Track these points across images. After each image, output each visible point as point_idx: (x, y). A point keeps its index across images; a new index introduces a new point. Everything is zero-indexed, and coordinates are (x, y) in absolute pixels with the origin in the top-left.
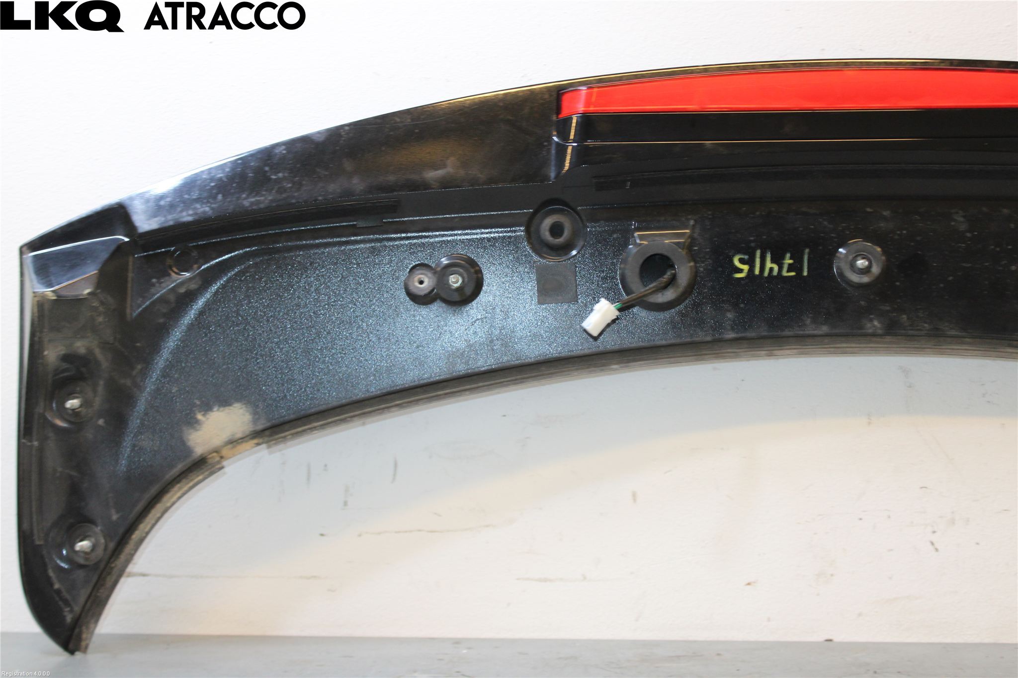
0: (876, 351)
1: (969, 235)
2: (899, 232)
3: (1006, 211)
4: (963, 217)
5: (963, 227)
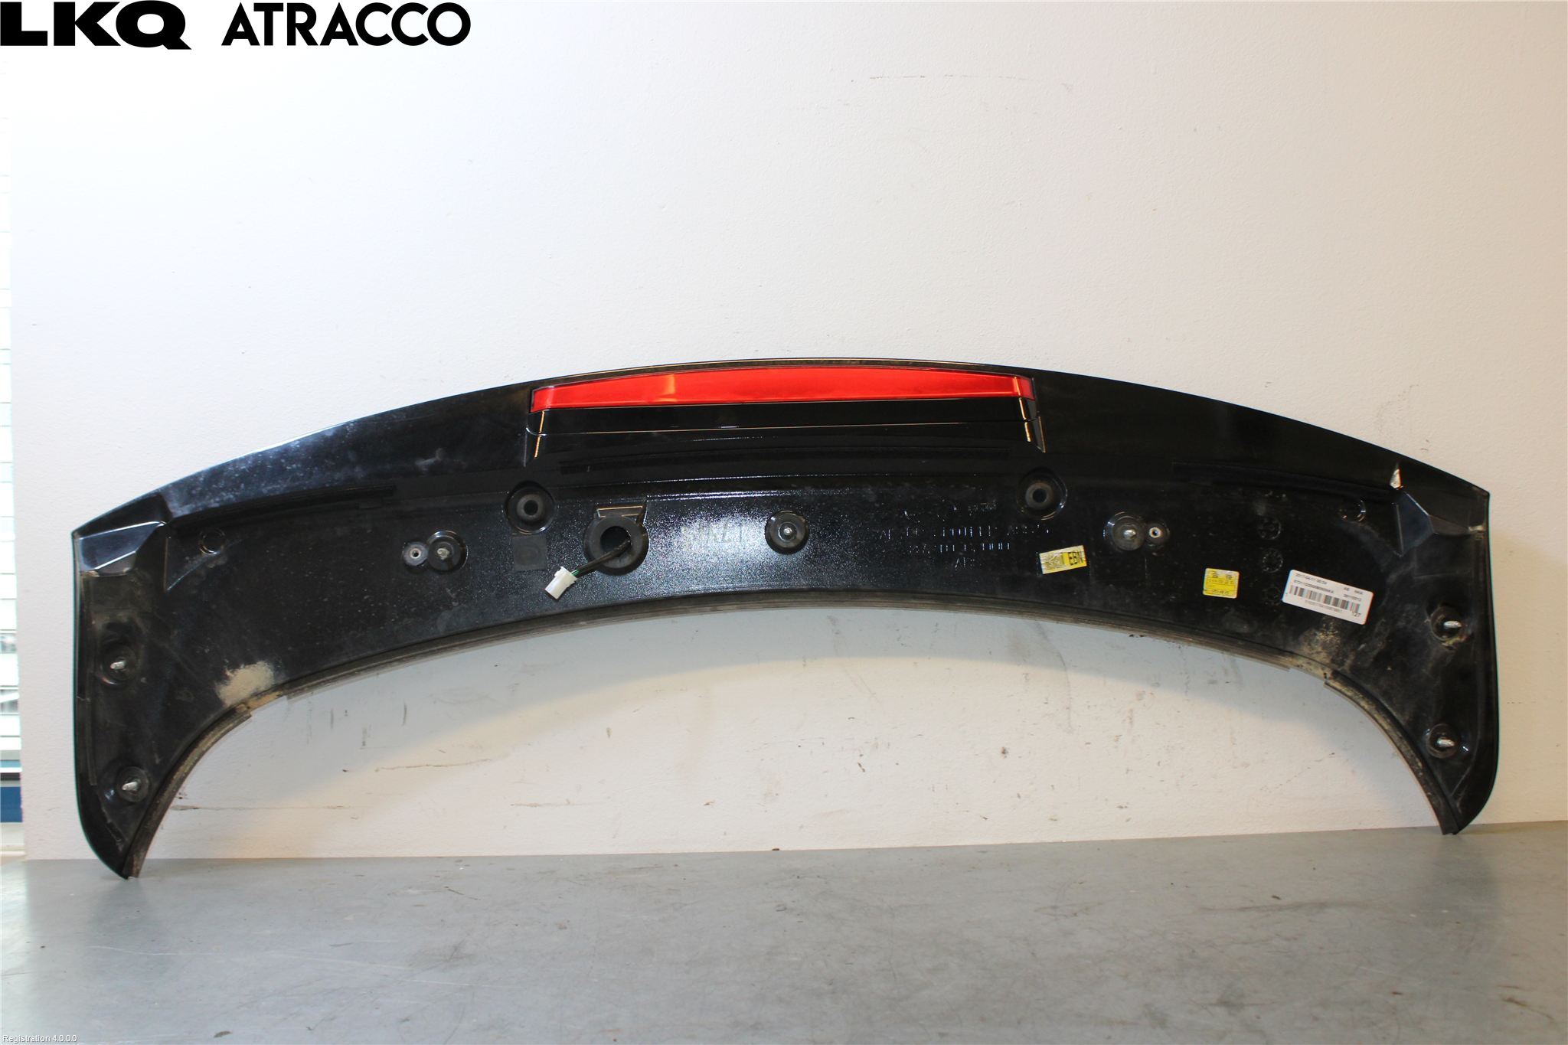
1: (877, 505)
2: (819, 504)
3: (907, 485)
4: (872, 490)
5: (873, 499)
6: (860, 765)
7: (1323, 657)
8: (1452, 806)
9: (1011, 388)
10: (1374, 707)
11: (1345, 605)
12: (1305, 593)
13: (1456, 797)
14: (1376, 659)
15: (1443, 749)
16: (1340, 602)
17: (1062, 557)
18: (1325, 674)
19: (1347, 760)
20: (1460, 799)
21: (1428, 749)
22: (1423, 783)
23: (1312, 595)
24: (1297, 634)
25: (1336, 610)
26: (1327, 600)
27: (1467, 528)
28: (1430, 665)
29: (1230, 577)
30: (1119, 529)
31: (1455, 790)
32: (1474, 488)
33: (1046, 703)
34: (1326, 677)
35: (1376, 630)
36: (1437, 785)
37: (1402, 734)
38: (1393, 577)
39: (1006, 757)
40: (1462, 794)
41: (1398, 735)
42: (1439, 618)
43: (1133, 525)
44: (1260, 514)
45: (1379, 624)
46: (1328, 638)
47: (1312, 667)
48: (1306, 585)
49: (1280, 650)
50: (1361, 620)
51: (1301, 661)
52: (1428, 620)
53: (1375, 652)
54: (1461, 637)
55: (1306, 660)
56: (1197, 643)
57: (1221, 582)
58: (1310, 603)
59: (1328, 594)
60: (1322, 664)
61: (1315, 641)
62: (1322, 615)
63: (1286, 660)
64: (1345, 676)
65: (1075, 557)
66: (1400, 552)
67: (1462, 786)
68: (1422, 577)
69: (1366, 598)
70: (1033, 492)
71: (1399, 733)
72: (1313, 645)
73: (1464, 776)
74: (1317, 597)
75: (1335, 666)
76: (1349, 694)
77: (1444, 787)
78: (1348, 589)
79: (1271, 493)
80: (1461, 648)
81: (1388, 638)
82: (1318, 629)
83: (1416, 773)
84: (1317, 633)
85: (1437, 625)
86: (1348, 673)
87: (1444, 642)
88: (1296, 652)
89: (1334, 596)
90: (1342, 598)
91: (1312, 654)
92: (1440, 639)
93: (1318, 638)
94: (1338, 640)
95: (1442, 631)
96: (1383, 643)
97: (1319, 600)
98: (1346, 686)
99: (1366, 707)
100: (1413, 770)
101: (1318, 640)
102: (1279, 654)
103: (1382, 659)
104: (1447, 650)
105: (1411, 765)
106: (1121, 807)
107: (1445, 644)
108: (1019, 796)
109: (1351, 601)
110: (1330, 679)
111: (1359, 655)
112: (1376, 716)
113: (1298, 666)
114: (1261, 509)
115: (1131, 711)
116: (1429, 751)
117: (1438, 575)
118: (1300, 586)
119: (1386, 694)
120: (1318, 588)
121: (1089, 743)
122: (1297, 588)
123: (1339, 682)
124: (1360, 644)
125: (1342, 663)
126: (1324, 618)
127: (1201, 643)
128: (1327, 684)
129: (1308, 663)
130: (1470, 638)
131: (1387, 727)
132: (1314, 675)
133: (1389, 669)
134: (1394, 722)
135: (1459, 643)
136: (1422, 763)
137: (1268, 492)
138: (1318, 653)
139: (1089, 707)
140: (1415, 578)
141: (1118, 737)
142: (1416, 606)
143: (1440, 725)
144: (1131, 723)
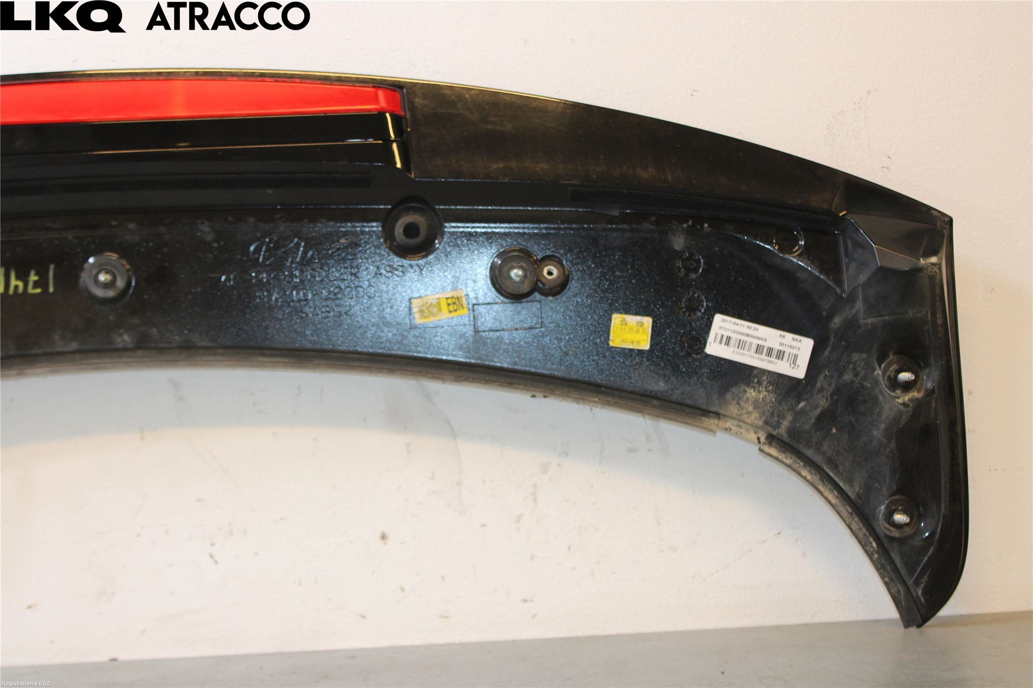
0: (128, 365)
1: (215, 245)
2: (145, 245)
3: (251, 220)
4: (209, 227)
5: (210, 237)
6: (211, 556)
7: (754, 417)
8: (914, 594)
9: (377, 101)
10: (818, 477)
11: (780, 355)
12: (732, 342)
13: (917, 583)
14: (819, 419)
15: (899, 526)
16: (775, 353)
17: (439, 304)
18: (758, 438)
19: (797, 541)
20: (922, 586)
21: (882, 526)
22: (880, 568)
23: (741, 344)
24: (723, 391)
25: (769, 362)
26: (759, 349)
27: (920, 260)
28: (882, 426)
29: (642, 324)
30: (506, 269)
31: (915, 576)
32: (933, 212)
33: (432, 478)
34: (759, 442)
35: (818, 385)
36: (896, 569)
37: (851, 507)
38: (837, 321)
39: (385, 543)
40: (925, 579)
41: (847, 510)
42: (891, 369)
43: (523, 264)
44: (677, 248)
45: (821, 377)
46: (761, 396)
47: (743, 431)
48: (734, 332)
49: (705, 411)
50: (800, 373)
51: (729, 424)
52: (878, 372)
53: (818, 411)
54: (919, 391)
55: (735, 422)
56: (604, 404)
57: (631, 330)
58: (739, 353)
59: (761, 343)
60: (753, 426)
61: (745, 398)
62: (752, 368)
63: (711, 422)
64: (782, 441)
65: (454, 303)
66: (843, 291)
67: (924, 570)
68: (869, 321)
69: (806, 345)
70: (404, 225)
71: (847, 507)
72: (742, 404)
73: (926, 558)
74: (747, 347)
75: (769, 429)
76: (788, 461)
77: (903, 571)
78: (784, 336)
79: (690, 223)
80: (919, 406)
81: (832, 395)
82: (748, 385)
83: (870, 555)
84: (747, 389)
85: (889, 378)
86: (785, 437)
87: (898, 398)
88: (721, 411)
89: (767, 344)
90: (777, 347)
91: (742, 414)
92: (893, 394)
93: (748, 395)
94: (772, 398)
95: (894, 384)
96: (827, 400)
97: (749, 350)
98: (784, 452)
99: (809, 477)
100: (866, 552)
101: (748, 398)
102: (703, 415)
103: (826, 419)
104: (902, 408)
105: (864, 545)
106: (525, 601)
107: (900, 401)
108: (402, 589)
109: (788, 350)
110: (764, 444)
111: (798, 415)
112: (820, 487)
113: (726, 429)
114: (678, 242)
115: (535, 486)
116: (883, 529)
117: (887, 318)
118: (726, 334)
119: (830, 461)
120: (748, 335)
121: (484, 525)
122: (722, 336)
123: (776, 447)
124: (799, 403)
125: (777, 426)
126: (756, 372)
127: (608, 404)
128: (761, 450)
129: (739, 426)
130: (930, 393)
131: (833, 501)
132: (745, 439)
133: (834, 431)
134: (842, 493)
135: (917, 399)
136: (877, 544)
137: (686, 222)
138: (748, 413)
139: (484, 482)
140: (862, 321)
141: (519, 518)
142: (864, 356)
143: (894, 497)
144: (535, 500)
